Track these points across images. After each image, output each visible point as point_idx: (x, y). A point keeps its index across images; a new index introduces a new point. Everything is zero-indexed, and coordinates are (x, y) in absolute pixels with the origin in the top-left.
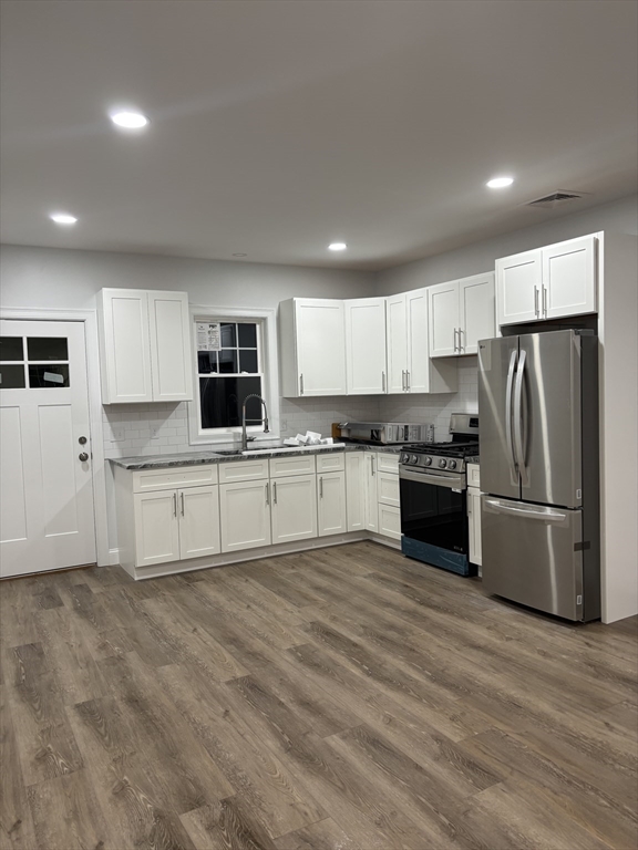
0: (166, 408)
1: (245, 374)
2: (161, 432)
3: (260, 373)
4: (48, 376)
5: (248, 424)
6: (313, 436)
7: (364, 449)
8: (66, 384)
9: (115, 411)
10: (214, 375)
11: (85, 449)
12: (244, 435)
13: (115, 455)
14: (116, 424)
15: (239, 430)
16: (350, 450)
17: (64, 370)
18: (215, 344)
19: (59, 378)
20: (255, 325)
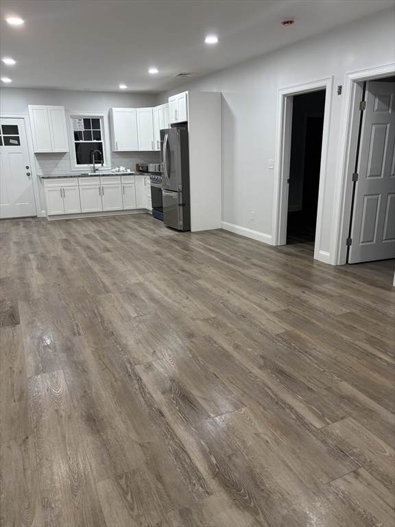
0: (60, 155)
1: (95, 141)
2: (59, 165)
3: (102, 141)
4: (11, 141)
5: (96, 163)
6: (122, 168)
7: (143, 175)
8: (19, 144)
9: (39, 155)
10: (81, 141)
11: (29, 171)
12: (94, 167)
13: (41, 174)
14: (41, 161)
15: (92, 165)
16: (137, 175)
17: (17, 139)
18: (82, 128)
19: (16, 142)
20: (99, 120)
